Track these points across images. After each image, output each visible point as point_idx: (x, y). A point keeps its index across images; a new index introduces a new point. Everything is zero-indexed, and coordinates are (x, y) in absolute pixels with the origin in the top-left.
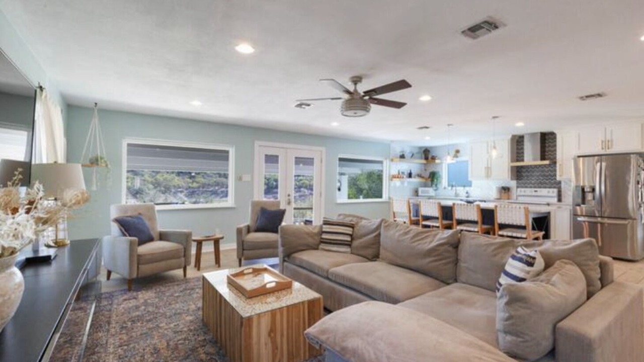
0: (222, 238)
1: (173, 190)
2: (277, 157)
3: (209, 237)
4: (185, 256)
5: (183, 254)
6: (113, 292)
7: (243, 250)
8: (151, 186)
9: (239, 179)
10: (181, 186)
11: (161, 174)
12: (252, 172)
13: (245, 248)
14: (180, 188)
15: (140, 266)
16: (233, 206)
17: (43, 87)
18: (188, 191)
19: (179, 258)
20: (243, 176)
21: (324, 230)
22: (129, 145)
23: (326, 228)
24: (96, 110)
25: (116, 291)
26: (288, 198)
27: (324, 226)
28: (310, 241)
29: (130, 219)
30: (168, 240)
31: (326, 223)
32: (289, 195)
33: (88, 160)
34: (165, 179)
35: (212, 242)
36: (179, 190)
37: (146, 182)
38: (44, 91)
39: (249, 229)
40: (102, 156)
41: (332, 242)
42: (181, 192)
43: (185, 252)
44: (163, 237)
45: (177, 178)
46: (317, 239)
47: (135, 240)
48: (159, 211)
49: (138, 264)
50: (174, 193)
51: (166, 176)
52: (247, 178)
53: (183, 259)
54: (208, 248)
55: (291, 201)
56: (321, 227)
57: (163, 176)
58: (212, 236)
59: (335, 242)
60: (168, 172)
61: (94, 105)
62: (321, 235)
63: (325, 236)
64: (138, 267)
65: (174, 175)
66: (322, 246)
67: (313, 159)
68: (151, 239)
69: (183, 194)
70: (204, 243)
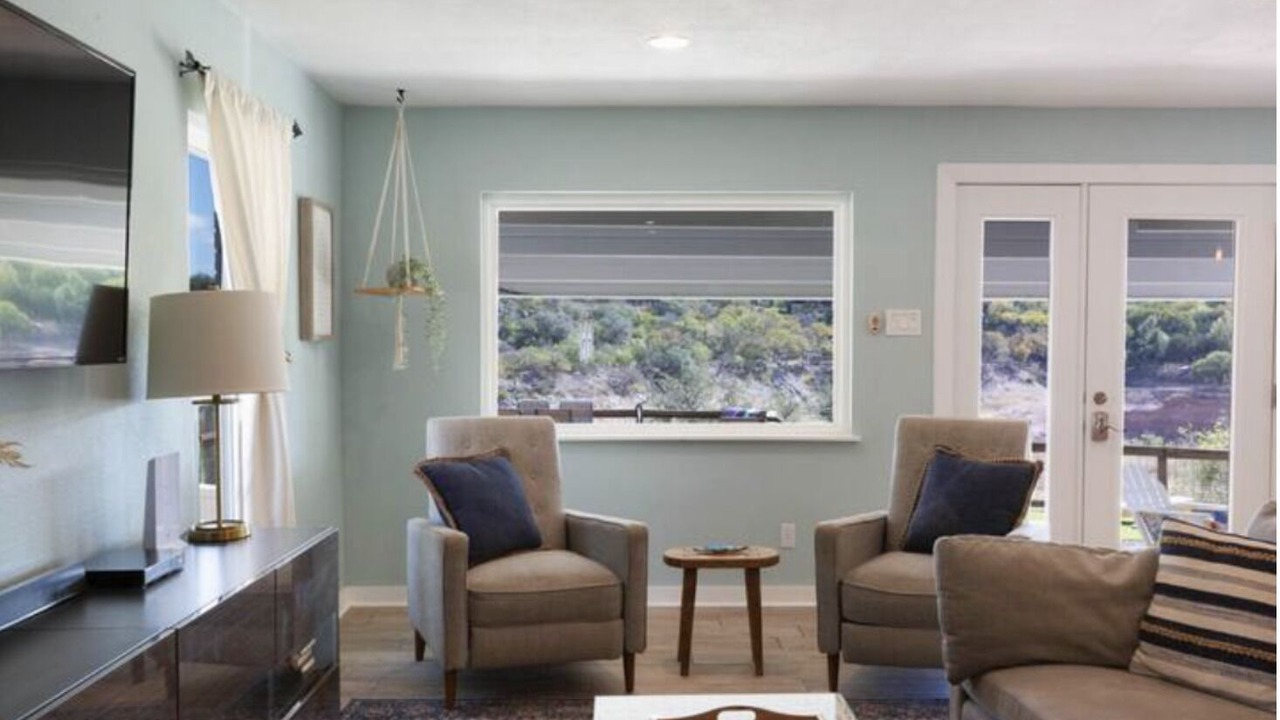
0: (772, 562)
1: (772, 365)
2: (1044, 227)
3: (724, 552)
4: (623, 616)
5: (616, 605)
6: (407, 703)
7: (843, 619)
8: (703, 350)
9: (873, 326)
10: (797, 348)
11: (731, 308)
12: (923, 297)
13: (846, 614)
14: (792, 356)
15: (477, 631)
16: (849, 436)
17: (204, 63)
18: (817, 368)
19: (609, 619)
20: (889, 313)
21: (1163, 577)
22: (505, 217)
23: (1174, 570)
24: (401, 115)
25: (416, 702)
26: (1092, 407)
27: (1164, 559)
28: (1085, 622)
29: (466, 466)
30: (582, 552)
31: (1180, 545)
32: (1100, 398)
33: (384, 275)
34: (747, 327)
35: (741, 573)
36: (792, 363)
37: (687, 336)
38: (208, 74)
39: (882, 538)
40: (419, 258)
41: (1201, 641)
42: (798, 371)
43: (624, 597)
44: (572, 536)
45: (782, 319)
46: (1124, 617)
47: (461, 539)
48: (571, 444)
49: (471, 624)
50: (776, 375)
51: (747, 314)
52: (901, 322)
53: (618, 624)
54: (721, 594)
55: (1110, 422)
56: (1151, 563)
57: (739, 313)
58: (735, 552)
59: (1213, 644)
60: (755, 303)
61: (398, 95)
62: (1148, 599)
63: (1161, 609)
64: (470, 634)
65: (774, 310)
66: (1146, 656)
67: (1229, 225)
68: (528, 542)
69: (804, 378)
70: (701, 573)
